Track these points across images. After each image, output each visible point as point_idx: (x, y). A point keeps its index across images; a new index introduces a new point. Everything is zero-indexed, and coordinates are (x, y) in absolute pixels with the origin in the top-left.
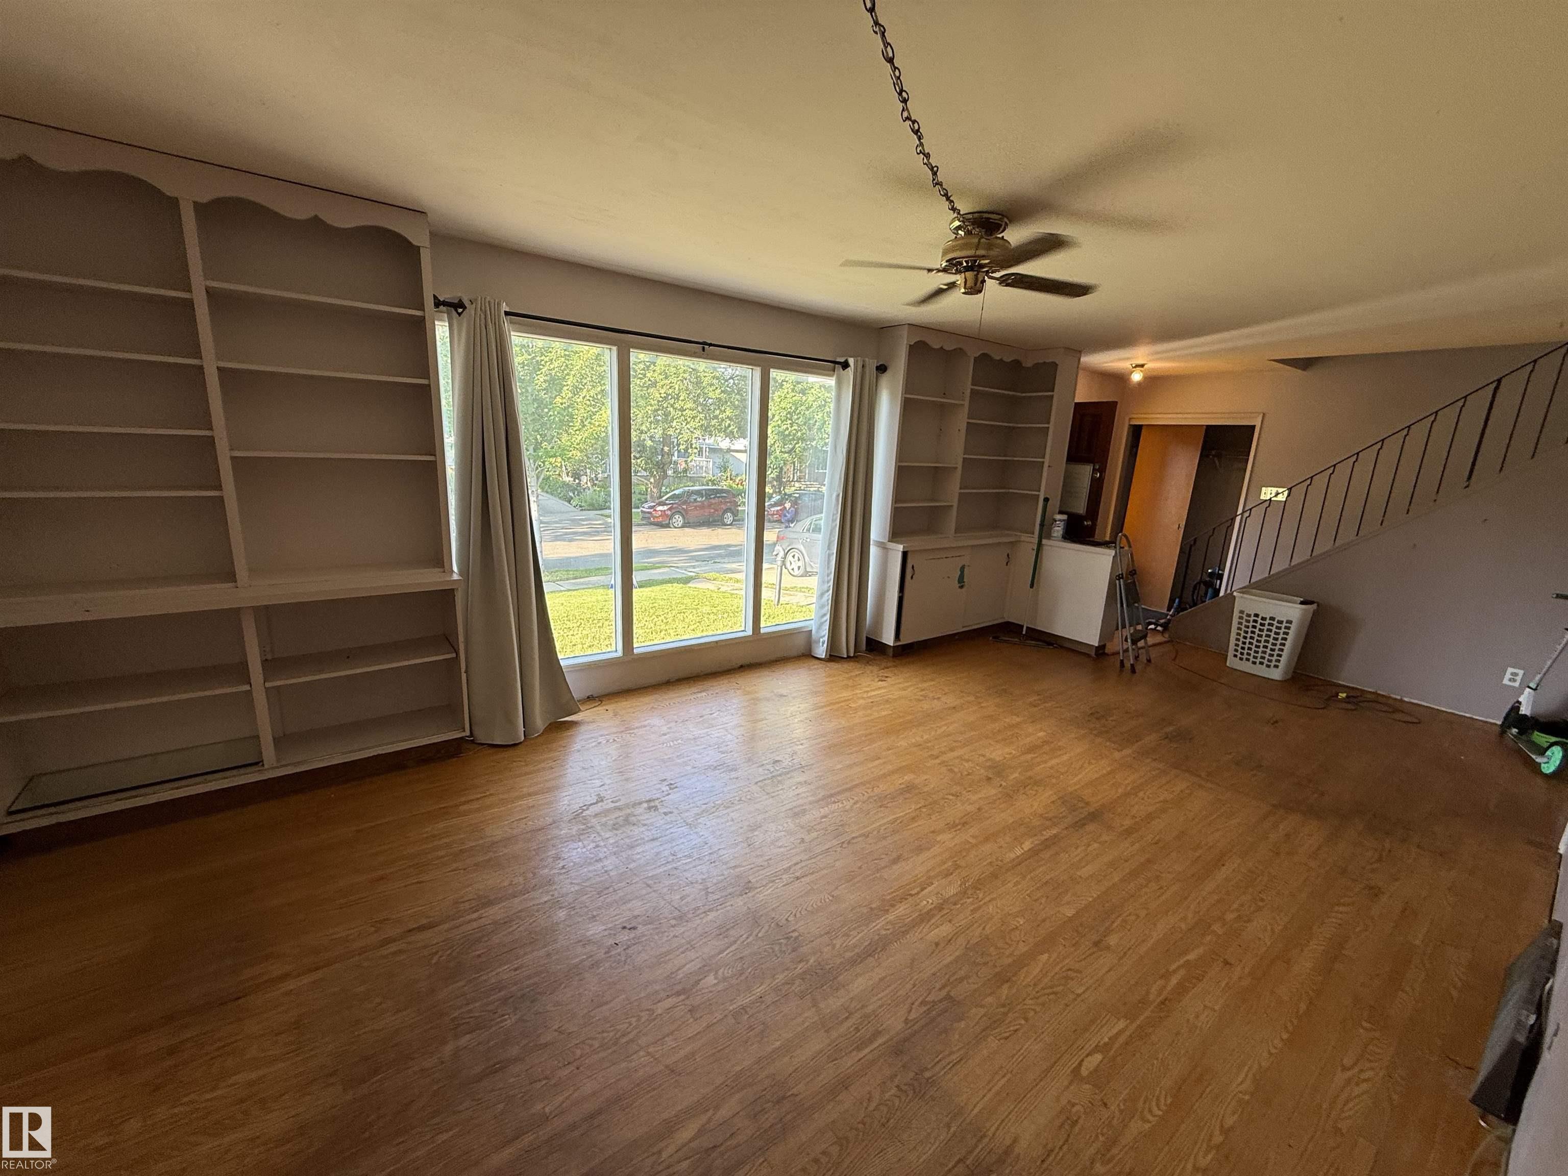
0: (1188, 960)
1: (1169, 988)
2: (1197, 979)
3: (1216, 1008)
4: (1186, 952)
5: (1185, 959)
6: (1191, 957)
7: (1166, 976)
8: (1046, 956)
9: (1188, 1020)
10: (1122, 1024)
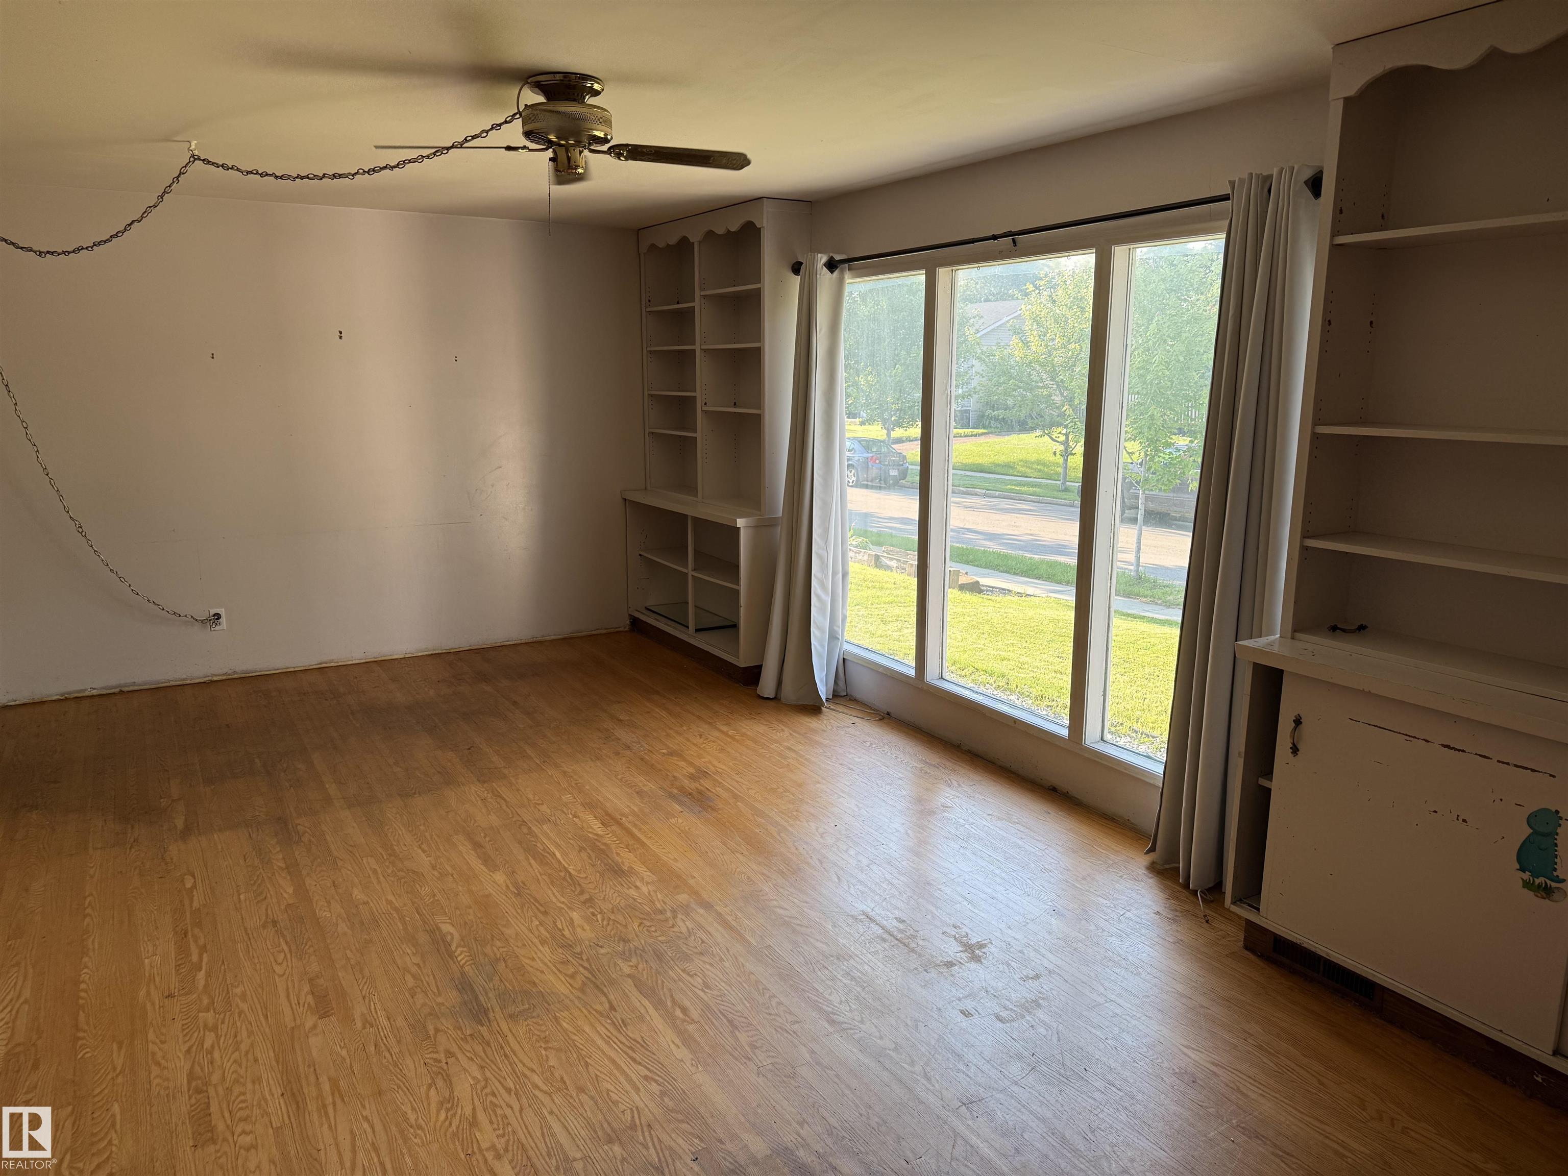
0: (200, 971)
1: (192, 943)
2: (179, 965)
3: (146, 961)
4: (208, 975)
5: (204, 968)
6: (201, 975)
7: (203, 949)
8: (291, 890)
9: (158, 939)
10: (196, 904)
